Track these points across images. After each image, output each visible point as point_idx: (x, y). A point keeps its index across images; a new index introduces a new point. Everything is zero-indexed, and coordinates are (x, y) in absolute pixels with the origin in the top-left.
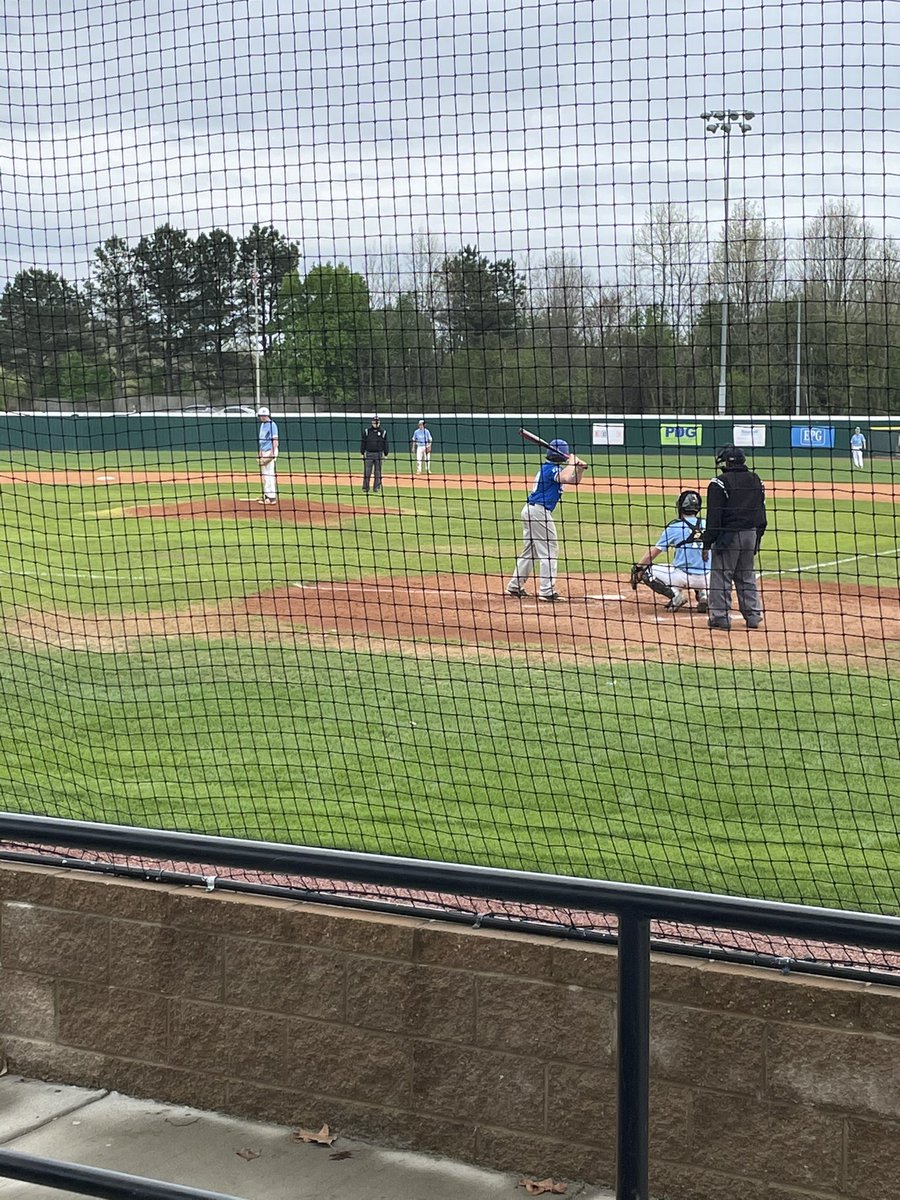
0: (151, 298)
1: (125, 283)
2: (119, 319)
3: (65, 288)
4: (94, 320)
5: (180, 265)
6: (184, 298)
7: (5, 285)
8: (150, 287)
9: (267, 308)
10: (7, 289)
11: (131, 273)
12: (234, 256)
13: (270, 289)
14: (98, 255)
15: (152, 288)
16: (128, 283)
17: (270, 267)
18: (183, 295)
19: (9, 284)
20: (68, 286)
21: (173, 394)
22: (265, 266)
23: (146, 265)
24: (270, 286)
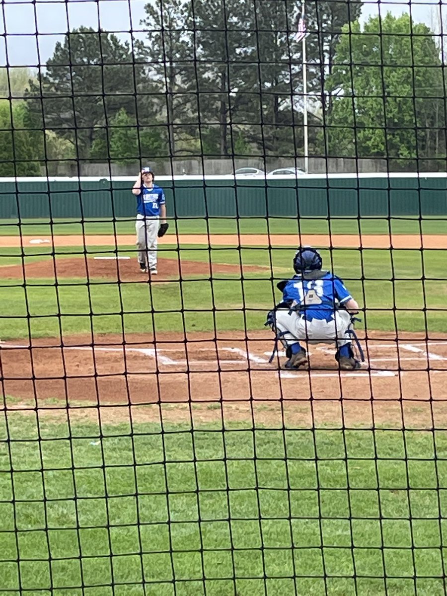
0: (204, 56)
1: (178, 40)
2: (172, 78)
3: (117, 47)
4: (145, 80)
5: (235, 19)
6: (240, 54)
7: (55, 46)
8: (203, 43)
9: (327, 61)
10: (57, 49)
11: (183, 29)
12: (293, 7)
13: (329, 41)
14: (147, 12)
15: (205, 46)
16: (181, 40)
17: (330, 18)
18: (238, 51)
19: (59, 45)
20: (120, 44)
21: (227, 156)
22: (325, 17)
23: (198, 20)
24: (330, 38)
